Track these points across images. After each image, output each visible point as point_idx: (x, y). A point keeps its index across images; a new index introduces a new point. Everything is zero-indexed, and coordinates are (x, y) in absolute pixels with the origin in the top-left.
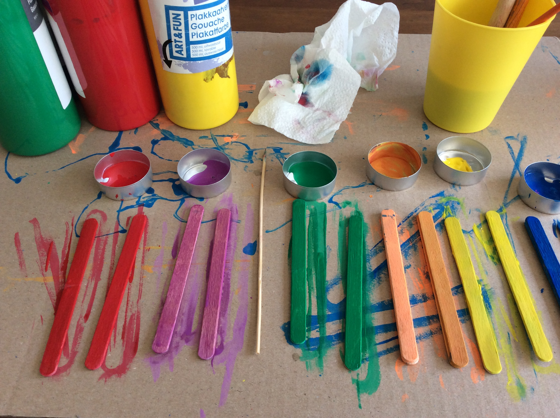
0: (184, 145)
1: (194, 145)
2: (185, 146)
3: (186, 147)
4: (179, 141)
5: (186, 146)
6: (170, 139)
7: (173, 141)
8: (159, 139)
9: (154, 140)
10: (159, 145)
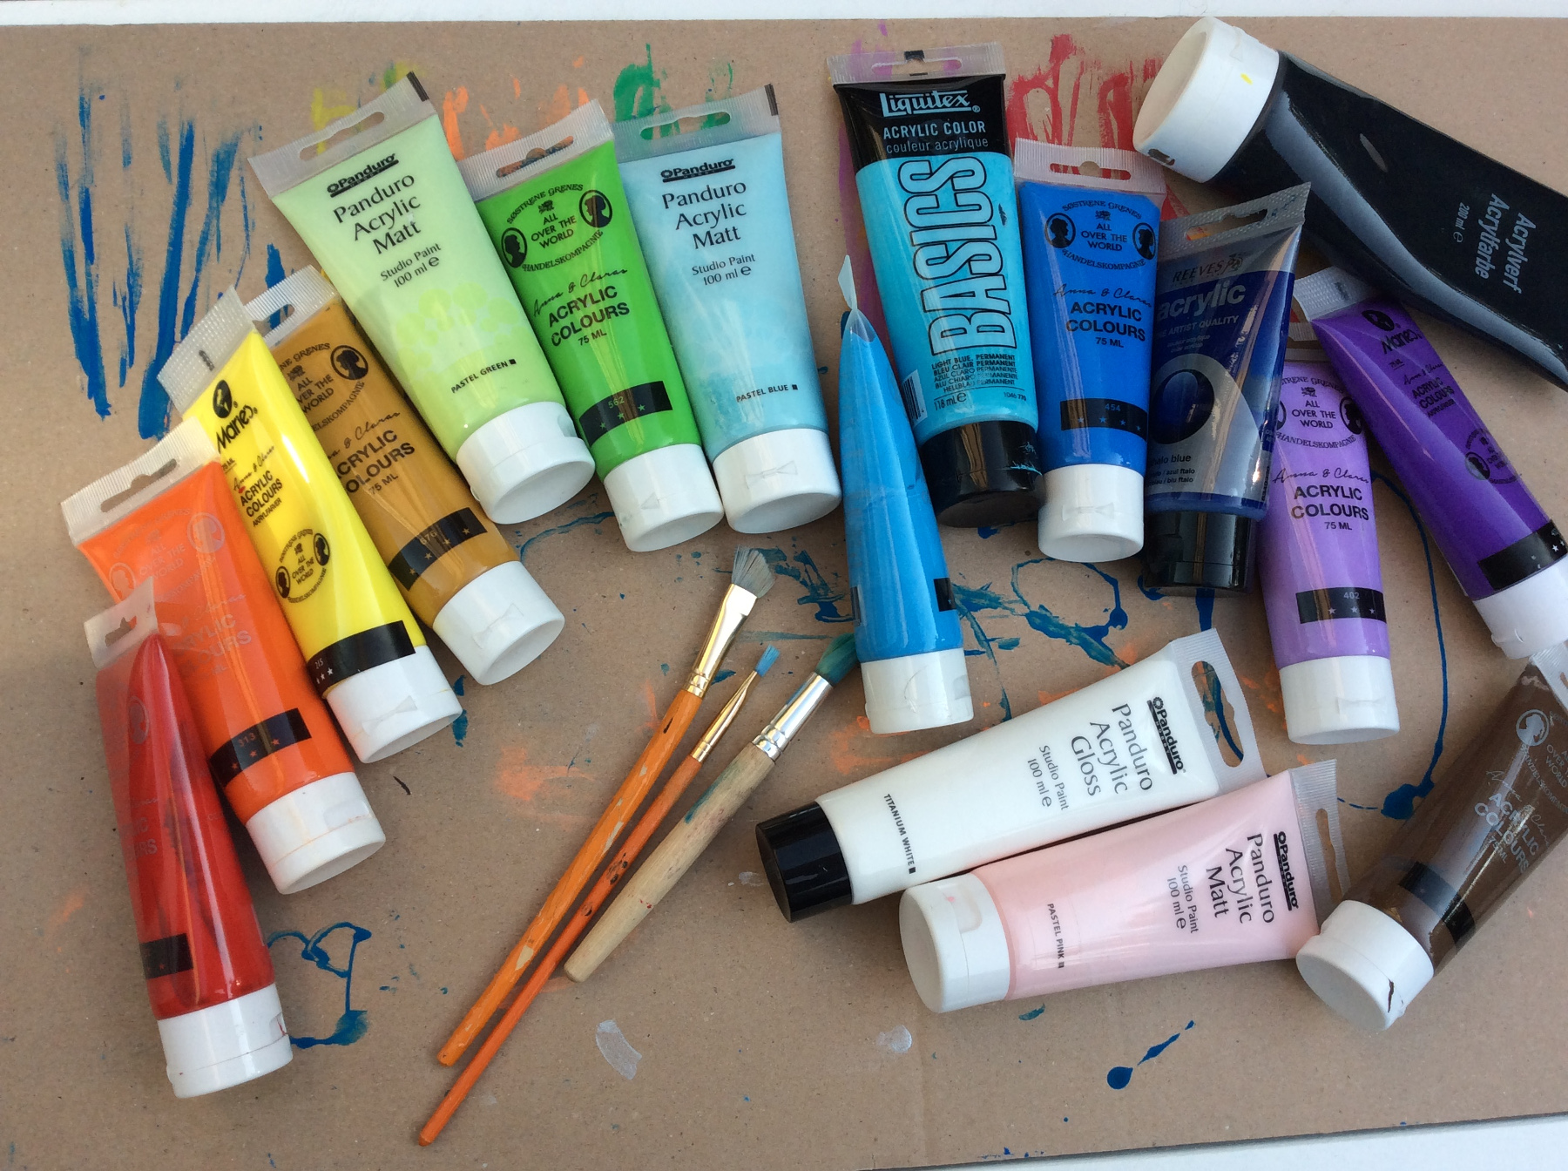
0: (1048, 614)
1: (1027, 616)
2: (1047, 610)
3: (1042, 607)
4: (1062, 627)
5: (1044, 612)
6: (1086, 630)
7: (1077, 628)
8: (1111, 629)
9: (1123, 628)
10: (1106, 610)
